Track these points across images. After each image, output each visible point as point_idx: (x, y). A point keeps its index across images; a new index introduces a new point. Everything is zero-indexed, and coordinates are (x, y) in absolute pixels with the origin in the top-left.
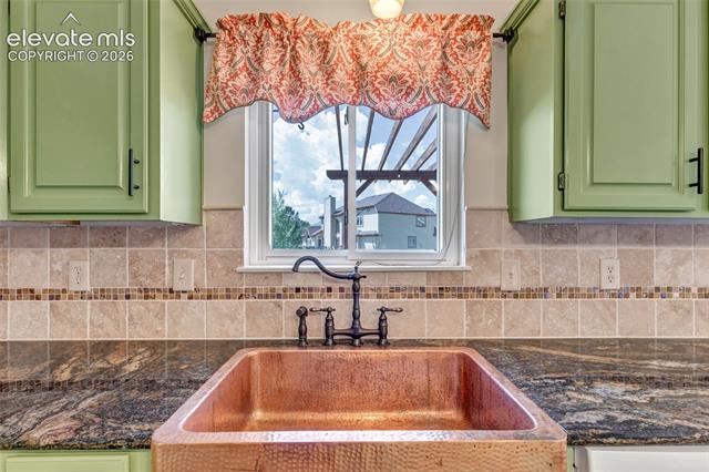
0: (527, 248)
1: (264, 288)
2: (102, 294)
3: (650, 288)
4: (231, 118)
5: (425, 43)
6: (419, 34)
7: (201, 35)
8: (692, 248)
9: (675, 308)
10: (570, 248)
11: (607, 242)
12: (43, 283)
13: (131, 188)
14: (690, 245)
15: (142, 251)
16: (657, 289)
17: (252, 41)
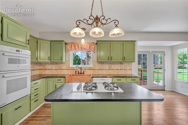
1: (72, 69)
2: (56, 69)
3: (111, 69)
4: (69, 52)
5: (88, 45)
6: (87, 44)
7: (66, 44)
9: (114, 71)
10: (103, 65)
11: (107, 64)
12: (50, 68)
13: (61, 60)
15: (60, 65)
17: (71, 44)
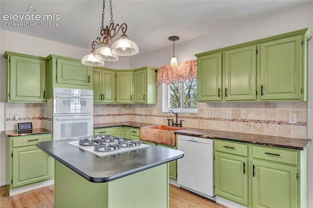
0: (210, 109)
1: (165, 115)
2: (145, 115)
3: (240, 119)
5: (188, 67)
6: (187, 65)
7: (156, 71)
8: (252, 109)
9: (247, 125)
10: (220, 108)
11: (229, 107)
12: (139, 113)
14: (251, 108)
15: (150, 108)
16: (242, 120)
17: (162, 71)
